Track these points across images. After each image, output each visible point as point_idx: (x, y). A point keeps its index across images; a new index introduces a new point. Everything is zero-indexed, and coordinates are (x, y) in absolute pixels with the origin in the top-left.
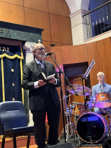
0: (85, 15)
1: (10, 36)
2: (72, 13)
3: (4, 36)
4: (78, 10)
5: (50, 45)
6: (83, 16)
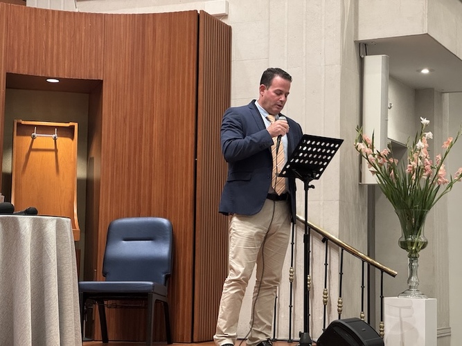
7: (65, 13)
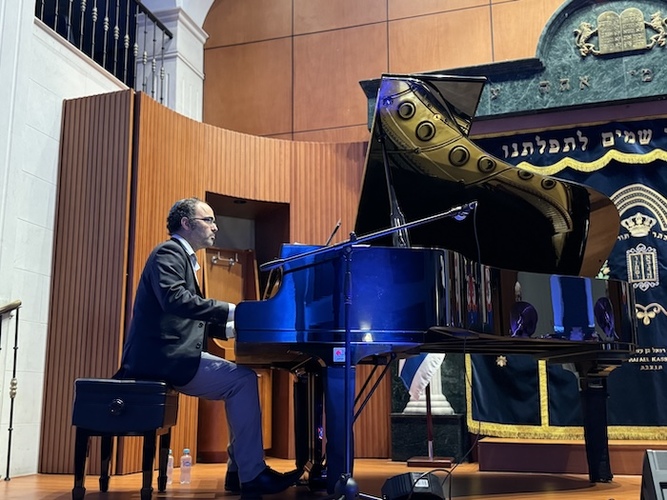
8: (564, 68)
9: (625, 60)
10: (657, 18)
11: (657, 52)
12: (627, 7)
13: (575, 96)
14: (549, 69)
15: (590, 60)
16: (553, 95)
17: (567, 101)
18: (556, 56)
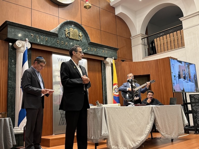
0: (144, 38)
1: (97, 54)
2: (132, 36)
3: (94, 54)
4: (138, 34)
5: (121, 60)
6: (142, 39)
7: (140, 62)
8: (62, 38)
9: (74, 41)
10: (81, 34)
11: (80, 42)
12: (75, 29)
13: (64, 46)
14: (59, 37)
15: (68, 39)
16: (60, 45)
17: (63, 47)
18: (61, 35)
